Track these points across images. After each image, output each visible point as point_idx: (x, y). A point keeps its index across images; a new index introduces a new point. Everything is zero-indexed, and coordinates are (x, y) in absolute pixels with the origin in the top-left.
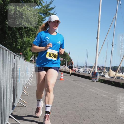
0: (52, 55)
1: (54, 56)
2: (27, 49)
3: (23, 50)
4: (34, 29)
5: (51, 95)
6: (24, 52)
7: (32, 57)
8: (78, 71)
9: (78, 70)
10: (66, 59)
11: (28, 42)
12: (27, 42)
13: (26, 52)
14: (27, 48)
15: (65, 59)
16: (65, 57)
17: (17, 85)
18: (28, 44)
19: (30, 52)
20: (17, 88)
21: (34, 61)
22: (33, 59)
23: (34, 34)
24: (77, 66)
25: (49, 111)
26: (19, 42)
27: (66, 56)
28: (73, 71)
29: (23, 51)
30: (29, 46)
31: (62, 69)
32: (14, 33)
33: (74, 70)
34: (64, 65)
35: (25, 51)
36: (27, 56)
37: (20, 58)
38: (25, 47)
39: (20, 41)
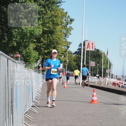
0: (54, 72)
1: (55, 72)
2: (29, 47)
3: (22, 49)
4: (42, 9)
5: (55, 92)
6: (24, 51)
7: (38, 62)
8: (123, 85)
9: (124, 83)
10: (102, 63)
11: (31, 34)
12: (28, 34)
13: (27, 53)
14: (29, 44)
15: (98, 63)
16: (99, 60)
17: (12, 114)
18: (31, 37)
19: (35, 51)
20: (12, 119)
21: (42, 68)
22: (40, 65)
23: (41, 19)
24: (123, 76)
25: (55, 100)
26: (14, 33)
27: (102, 58)
28: (115, 86)
29: (22, 51)
30: (32, 42)
31: (94, 83)
32: (4, 18)
33: (117, 84)
34: (98, 75)
35: (26, 51)
36: (29, 59)
37: (18, 64)
38: (26, 43)
39: (16, 31)
